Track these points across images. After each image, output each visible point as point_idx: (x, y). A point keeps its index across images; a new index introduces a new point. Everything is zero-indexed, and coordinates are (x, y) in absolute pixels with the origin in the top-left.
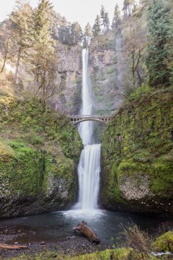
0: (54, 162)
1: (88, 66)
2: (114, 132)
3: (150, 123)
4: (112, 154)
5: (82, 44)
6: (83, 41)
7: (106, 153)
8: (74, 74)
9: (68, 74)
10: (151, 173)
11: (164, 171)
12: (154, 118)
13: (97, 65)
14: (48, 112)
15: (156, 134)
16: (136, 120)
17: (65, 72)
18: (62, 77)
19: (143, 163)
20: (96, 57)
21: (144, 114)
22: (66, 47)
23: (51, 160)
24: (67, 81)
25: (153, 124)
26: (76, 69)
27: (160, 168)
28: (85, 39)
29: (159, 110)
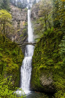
0: (7, 66)
1: (31, 17)
2: (38, 50)
3: (53, 45)
4: (37, 61)
5: (28, 8)
6: (28, 6)
7: (35, 61)
8: (24, 21)
9: (21, 21)
10: (53, 71)
11: (59, 70)
12: (55, 43)
13: (35, 17)
14: (6, 41)
15: (56, 51)
16: (47, 45)
17: (20, 21)
18: (18, 23)
19: (50, 66)
20: (34, 13)
21: (51, 41)
22: (20, 9)
23: (6, 65)
24: (20, 25)
25: (55, 46)
26: (25, 19)
27: (57, 68)
28: (29, 5)
29: (57, 39)
